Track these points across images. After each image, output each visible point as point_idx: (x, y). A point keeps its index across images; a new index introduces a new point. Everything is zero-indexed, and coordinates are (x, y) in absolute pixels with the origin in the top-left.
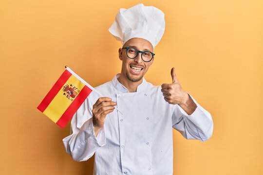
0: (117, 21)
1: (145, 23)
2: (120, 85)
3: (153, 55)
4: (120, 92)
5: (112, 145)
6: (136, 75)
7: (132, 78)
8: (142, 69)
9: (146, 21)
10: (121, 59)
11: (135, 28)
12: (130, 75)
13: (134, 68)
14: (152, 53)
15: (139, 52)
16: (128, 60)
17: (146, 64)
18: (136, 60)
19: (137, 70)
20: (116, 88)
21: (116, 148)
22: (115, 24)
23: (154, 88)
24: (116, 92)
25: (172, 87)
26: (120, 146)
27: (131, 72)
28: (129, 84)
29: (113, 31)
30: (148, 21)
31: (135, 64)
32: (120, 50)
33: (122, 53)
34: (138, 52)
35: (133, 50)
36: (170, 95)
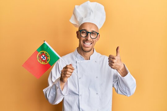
0: (74, 14)
1: (91, 13)
2: (79, 55)
3: (98, 34)
4: (79, 60)
5: (74, 94)
6: (87, 48)
7: (85, 50)
8: (91, 43)
9: (92, 11)
10: (78, 38)
11: (86, 17)
12: (84, 48)
13: (86, 43)
14: (97, 33)
15: (89, 32)
16: (82, 38)
17: (94, 40)
18: (87, 38)
19: (88, 44)
20: (77, 57)
21: (76, 96)
22: (73, 16)
23: (102, 56)
24: (77, 59)
25: (116, 58)
26: (79, 95)
27: (84, 46)
28: (84, 54)
29: (72, 21)
30: (93, 12)
31: (86, 41)
32: (77, 32)
33: (78, 34)
34: (87, 33)
35: (85, 31)
36: (114, 63)
